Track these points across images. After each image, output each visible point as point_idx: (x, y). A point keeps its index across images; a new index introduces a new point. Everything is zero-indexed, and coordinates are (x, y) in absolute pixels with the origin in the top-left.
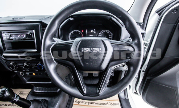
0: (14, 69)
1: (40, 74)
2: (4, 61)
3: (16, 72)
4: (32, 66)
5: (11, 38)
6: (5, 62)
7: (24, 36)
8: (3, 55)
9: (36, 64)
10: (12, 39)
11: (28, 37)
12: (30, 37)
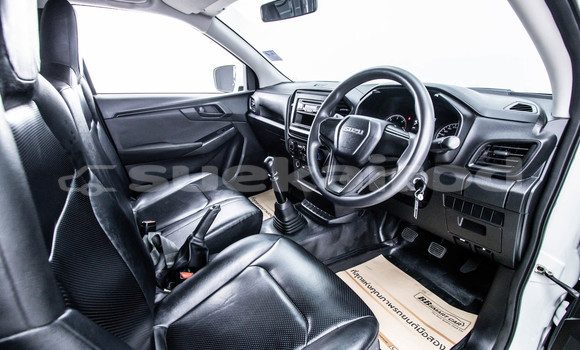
2: (288, 137)
8: (290, 129)
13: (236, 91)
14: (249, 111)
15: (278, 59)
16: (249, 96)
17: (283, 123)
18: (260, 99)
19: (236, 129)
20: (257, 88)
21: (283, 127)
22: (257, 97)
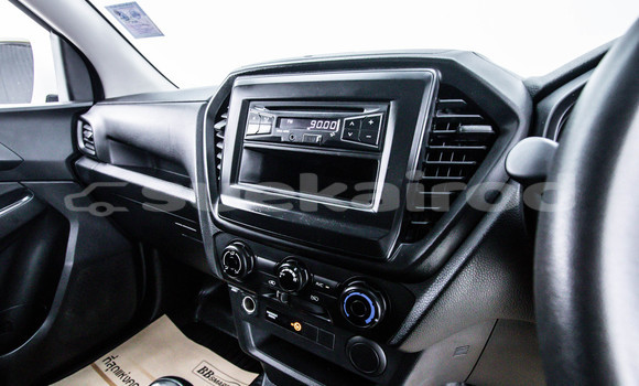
0: (233, 274)
1: (326, 340)
2: (213, 229)
3: (234, 289)
4: (310, 287)
5: (278, 132)
6: (212, 233)
7: (336, 128)
8: (220, 202)
9: (334, 283)
10: (277, 140)
11: (355, 133)
12: (364, 134)
13: (38, 101)
14: (78, 154)
15: (151, 31)
16: (75, 115)
17: (187, 183)
18: (107, 123)
19: (37, 199)
20: (99, 95)
21: (189, 196)
22: (99, 119)
